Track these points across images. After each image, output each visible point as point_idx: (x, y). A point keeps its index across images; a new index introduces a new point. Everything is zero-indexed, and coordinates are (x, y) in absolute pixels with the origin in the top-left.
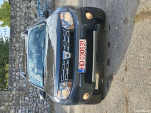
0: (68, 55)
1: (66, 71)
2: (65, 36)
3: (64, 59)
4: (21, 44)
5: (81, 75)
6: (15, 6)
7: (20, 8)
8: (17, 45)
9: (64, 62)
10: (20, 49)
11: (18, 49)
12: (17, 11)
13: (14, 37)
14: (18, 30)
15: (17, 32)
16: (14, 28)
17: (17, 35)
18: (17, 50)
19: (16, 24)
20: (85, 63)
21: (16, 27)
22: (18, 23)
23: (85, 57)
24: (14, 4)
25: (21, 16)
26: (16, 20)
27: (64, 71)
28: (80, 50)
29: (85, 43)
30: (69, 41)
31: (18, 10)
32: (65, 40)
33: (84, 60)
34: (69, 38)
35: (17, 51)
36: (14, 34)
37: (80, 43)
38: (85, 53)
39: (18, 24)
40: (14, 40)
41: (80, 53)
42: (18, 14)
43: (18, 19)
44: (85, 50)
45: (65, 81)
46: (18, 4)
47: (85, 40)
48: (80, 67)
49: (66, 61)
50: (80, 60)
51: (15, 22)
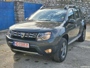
0: (22, 36)
1: (16, 34)
2: (33, 35)
9: (20, 33)
20: (18, 46)
23: (21, 46)
28: (24, 43)
29: (27, 47)
30: (30, 37)
32: (31, 34)
34: (32, 37)
37: (27, 44)
38: (22, 46)
41: (22, 43)
44: (24, 46)
45: (12, 33)
47: (29, 47)
50: (19, 43)
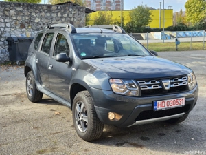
0: (167, 86)
1: (150, 86)
2: (182, 80)
3: (163, 82)
4: (15, 18)
5: (151, 105)
6: (63, 10)
7: (62, 17)
8: (12, 12)
9: (158, 82)
10: (7, 16)
11: (7, 14)
12: (57, 13)
13: (23, 9)
14: (33, 14)
15: (31, 13)
16: (36, 9)
17: (26, 13)
18: (5, 12)
19: (41, 12)
20: (163, 109)
21: (37, 11)
22: (43, 14)
24: (65, 10)
25: (52, 18)
26: (47, 12)
27: (150, 83)
28: (175, 99)
29: (182, 104)
30: (179, 85)
31: (59, 15)
32: (179, 80)
33: (166, 107)
34: (182, 84)
35: (3, 12)
36: (28, 9)
37: (181, 99)
38: (173, 106)
39: (41, 14)
40: (20, 9)
41: (173, 100)
42: (54, 15)
43: (48, 15)
44: (175, 106)
45: (139, 86)
46: (65, 15)
47: (184, 104)
48: (159, 102)
49: (161, 84)
50: (166, 101)
51: (44, 10)
